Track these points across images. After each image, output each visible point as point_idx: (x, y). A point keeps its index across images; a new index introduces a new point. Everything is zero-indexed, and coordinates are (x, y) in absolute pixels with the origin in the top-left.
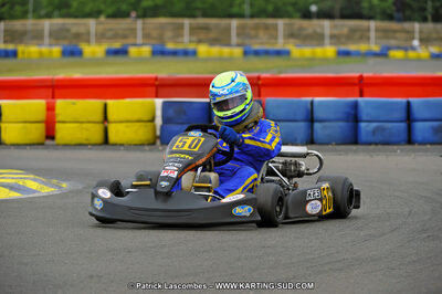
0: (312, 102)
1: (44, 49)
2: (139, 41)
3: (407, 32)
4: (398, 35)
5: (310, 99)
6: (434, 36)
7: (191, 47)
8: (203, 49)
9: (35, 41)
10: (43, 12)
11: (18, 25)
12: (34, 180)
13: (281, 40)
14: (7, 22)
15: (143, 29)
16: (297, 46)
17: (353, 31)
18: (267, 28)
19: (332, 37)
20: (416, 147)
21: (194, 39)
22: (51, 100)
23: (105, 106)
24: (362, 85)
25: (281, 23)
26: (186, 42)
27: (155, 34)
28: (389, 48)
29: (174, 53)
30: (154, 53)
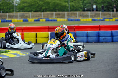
0: (88, 32)
1: (19, 20)
2: (42, 18)
3: (109, 14)
4: (107, 15)
5: (87, 31)
6: (116, 15)
7: (55, 19)
8: (58, 19)
9: (16, 18)
10: (18, 11)
11: (11, 14)
12: (20, 52)
13: (78, 17)
14: (9, 13)
15: (43, 15)
16: (82, 18)
17: (96, 14)
18: (74, 14)
19: (91, 16)
20: (114, 43)
21: (56, 17)
22: (22, 33)
23: (36, 34)
24: (100, 28)
25: (78, 13)
26: (54, 18)
27: (46, 16)
28: (105, 19)
29: (51, 21)
30: (46, 21)
